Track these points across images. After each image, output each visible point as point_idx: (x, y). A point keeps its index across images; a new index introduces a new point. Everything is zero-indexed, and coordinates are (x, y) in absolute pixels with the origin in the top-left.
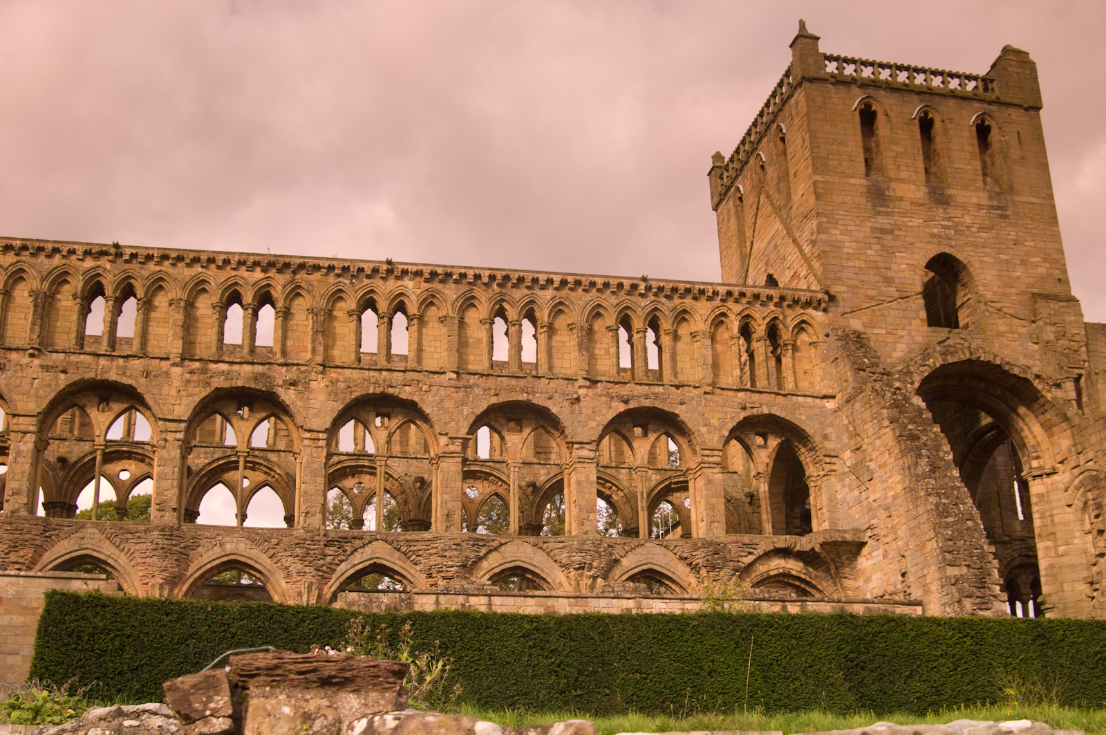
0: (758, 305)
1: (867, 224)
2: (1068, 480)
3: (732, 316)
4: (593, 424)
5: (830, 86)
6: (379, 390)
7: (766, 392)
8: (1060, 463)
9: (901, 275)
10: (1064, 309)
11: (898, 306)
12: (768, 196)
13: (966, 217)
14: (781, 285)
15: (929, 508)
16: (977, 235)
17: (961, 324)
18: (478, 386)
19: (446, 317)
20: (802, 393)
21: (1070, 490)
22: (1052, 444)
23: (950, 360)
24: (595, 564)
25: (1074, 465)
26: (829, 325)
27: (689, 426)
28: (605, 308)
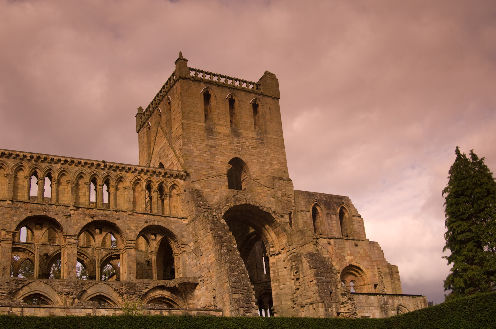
0: (155, 176)
1: (204, 143)
2: (285, 257)
3: (143, 181)
4: (76, 227)
5: (191, 82)
7: (157, 215)
8: (282, 249)
9: (218, 166)
10: (286, 184)
11: (216, 179)
12: (162, 128)
13: (247, 142)
14: (166, 168)
15: (226, 268)
16: (251, 150)
17: (243, 189)
18: (22, 207)
19: (8, 174)
20: (173, 216)
21: (286, 261)
22: (279, 241)
23: (238, 204)
24: (74, 292)
25: (287, 251)
26: (186, 186)
27: (121, 229)
28: (85, 174)
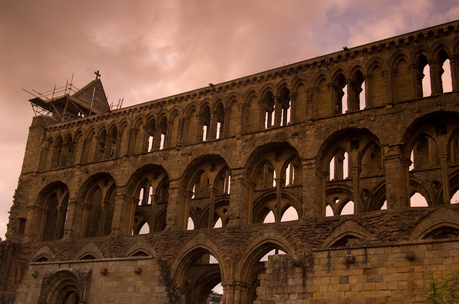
6: (344, 127)
18: (406, 109)
19: (385, 72)
